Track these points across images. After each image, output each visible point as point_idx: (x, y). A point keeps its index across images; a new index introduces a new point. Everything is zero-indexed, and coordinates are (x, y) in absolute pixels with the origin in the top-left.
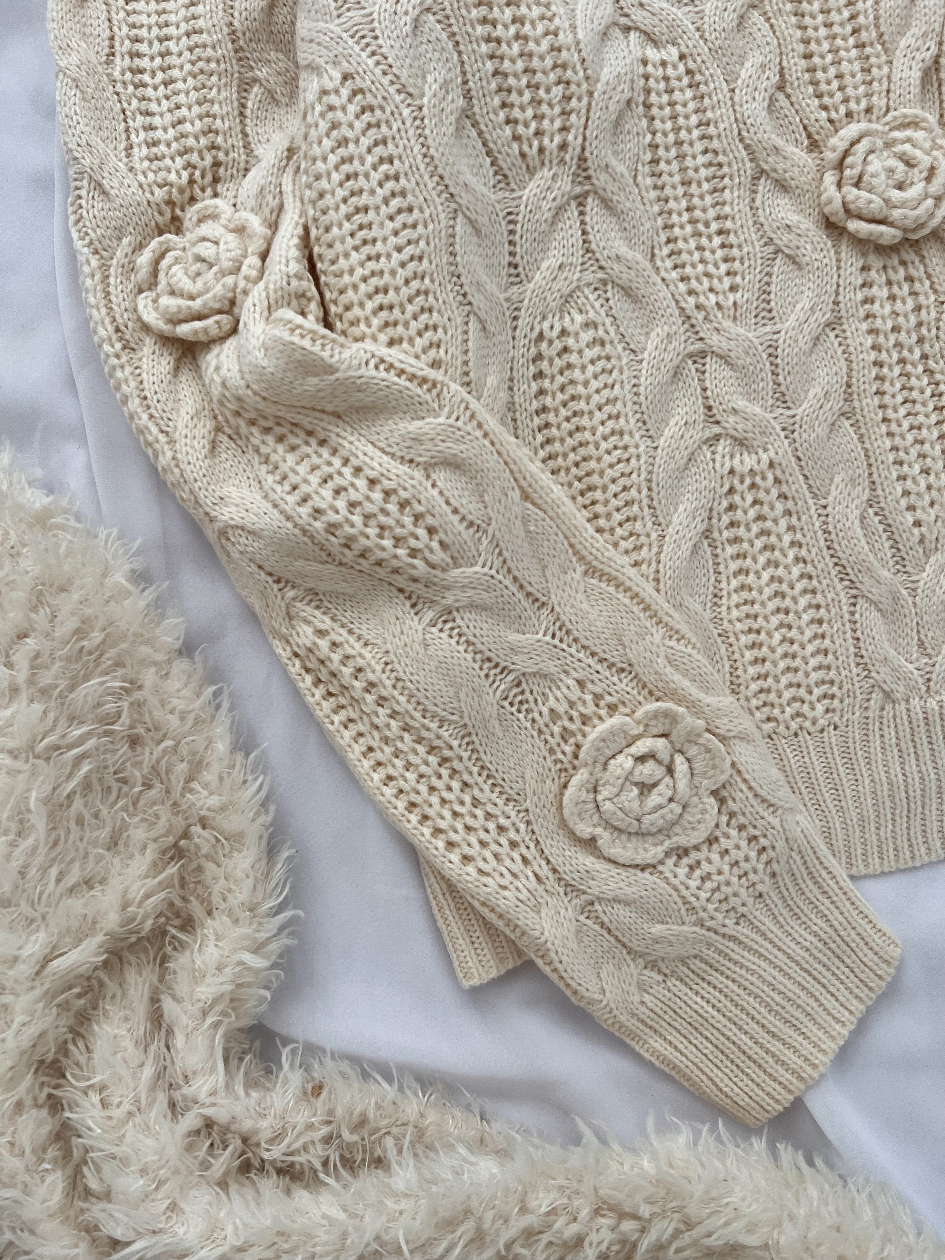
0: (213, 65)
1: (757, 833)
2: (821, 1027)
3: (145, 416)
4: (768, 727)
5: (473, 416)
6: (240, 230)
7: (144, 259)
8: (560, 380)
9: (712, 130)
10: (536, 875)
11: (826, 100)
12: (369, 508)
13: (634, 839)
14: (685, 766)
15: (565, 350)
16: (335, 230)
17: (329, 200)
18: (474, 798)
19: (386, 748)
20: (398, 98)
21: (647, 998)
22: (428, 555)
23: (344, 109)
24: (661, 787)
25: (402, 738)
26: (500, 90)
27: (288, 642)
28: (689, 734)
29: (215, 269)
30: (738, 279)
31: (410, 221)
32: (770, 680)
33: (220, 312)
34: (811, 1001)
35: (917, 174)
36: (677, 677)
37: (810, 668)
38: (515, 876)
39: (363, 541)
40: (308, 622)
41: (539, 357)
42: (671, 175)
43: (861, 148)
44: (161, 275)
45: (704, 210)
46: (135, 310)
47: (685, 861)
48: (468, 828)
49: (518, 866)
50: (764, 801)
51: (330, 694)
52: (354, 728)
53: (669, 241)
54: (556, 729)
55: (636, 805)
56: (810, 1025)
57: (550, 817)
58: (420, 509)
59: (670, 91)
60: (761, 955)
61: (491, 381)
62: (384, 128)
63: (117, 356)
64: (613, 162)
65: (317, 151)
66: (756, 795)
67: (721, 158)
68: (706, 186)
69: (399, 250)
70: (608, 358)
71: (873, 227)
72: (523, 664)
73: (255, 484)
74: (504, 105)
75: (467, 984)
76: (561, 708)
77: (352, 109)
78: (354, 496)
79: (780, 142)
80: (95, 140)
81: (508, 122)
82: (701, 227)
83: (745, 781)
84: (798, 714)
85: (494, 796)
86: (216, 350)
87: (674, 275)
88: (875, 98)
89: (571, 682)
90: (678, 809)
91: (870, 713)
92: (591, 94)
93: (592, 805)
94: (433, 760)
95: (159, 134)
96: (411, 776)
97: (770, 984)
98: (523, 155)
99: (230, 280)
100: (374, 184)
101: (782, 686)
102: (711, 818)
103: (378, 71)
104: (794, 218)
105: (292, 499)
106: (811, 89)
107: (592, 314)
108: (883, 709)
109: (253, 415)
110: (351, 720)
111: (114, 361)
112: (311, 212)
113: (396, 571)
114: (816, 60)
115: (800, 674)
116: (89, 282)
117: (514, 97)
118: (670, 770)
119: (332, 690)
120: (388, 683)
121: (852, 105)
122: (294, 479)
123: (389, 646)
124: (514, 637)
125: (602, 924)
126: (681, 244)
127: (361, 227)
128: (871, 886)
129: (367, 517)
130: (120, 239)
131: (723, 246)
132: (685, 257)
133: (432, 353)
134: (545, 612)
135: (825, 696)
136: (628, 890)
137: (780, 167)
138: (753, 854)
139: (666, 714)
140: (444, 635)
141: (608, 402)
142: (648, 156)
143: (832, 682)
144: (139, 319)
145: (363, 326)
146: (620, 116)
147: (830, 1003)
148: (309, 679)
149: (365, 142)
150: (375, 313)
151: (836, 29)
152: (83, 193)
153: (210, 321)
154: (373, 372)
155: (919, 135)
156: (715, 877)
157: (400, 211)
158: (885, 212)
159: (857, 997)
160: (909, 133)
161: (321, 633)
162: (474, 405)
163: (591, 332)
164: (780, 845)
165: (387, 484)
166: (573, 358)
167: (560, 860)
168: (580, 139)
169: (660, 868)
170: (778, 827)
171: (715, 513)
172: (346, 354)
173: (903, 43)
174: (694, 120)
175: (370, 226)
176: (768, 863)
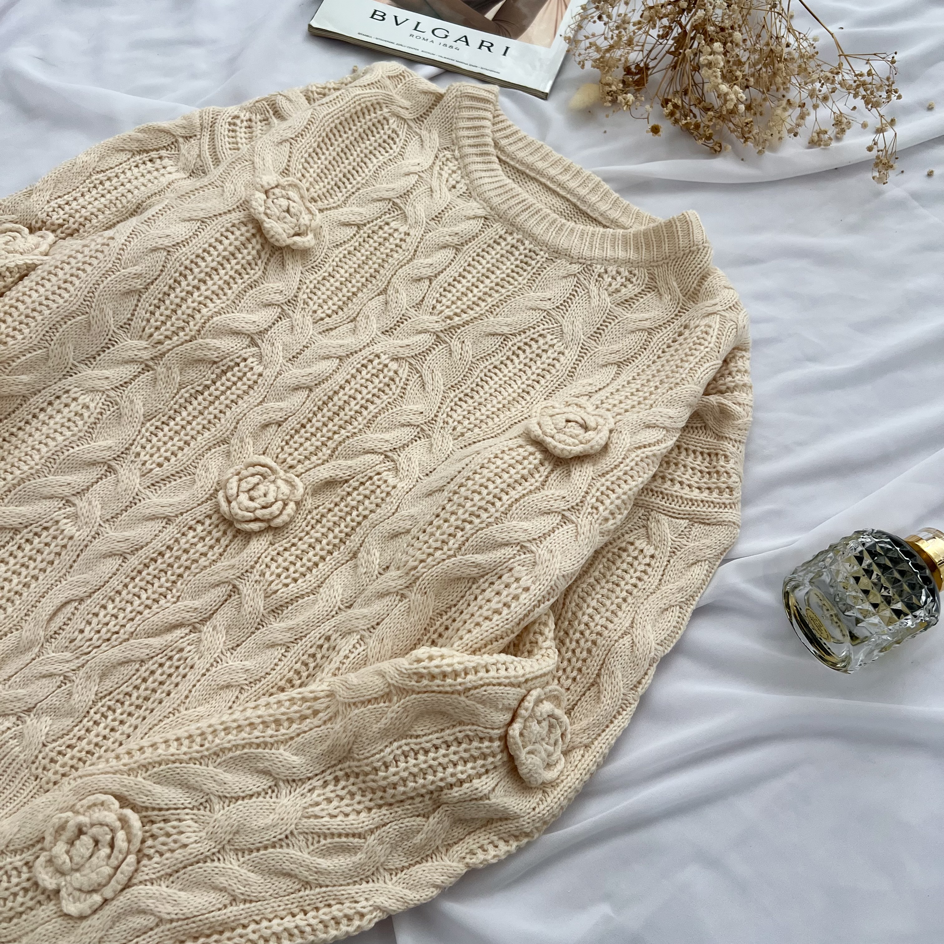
8: (53, 413)
11: (286, 447)
30: (166, 464)
42: (199, 404)
45: (192, 429)
59: (240, 379)
68: (205, 422)
69: (46, 299)
71: (224, 500)
81: (151, 312)
82: (183, 433)
87: (147, 434)
88: (300, 466)
92: (193, 338)
95: (75, 204)
98: (144, 329)
100: (70, 273)
106: (287, 437)
114: (303, 430)
117: (163, 308)
126: (166, 429)
131: (180, 447)
132: (161, 434)
142: (199, 388)
151: (325, 429)
157: (64, 289)
158: (233, 499)
168: (170, 347)
171: (29, 528)
173: (339, 461)
174: (233, 397)
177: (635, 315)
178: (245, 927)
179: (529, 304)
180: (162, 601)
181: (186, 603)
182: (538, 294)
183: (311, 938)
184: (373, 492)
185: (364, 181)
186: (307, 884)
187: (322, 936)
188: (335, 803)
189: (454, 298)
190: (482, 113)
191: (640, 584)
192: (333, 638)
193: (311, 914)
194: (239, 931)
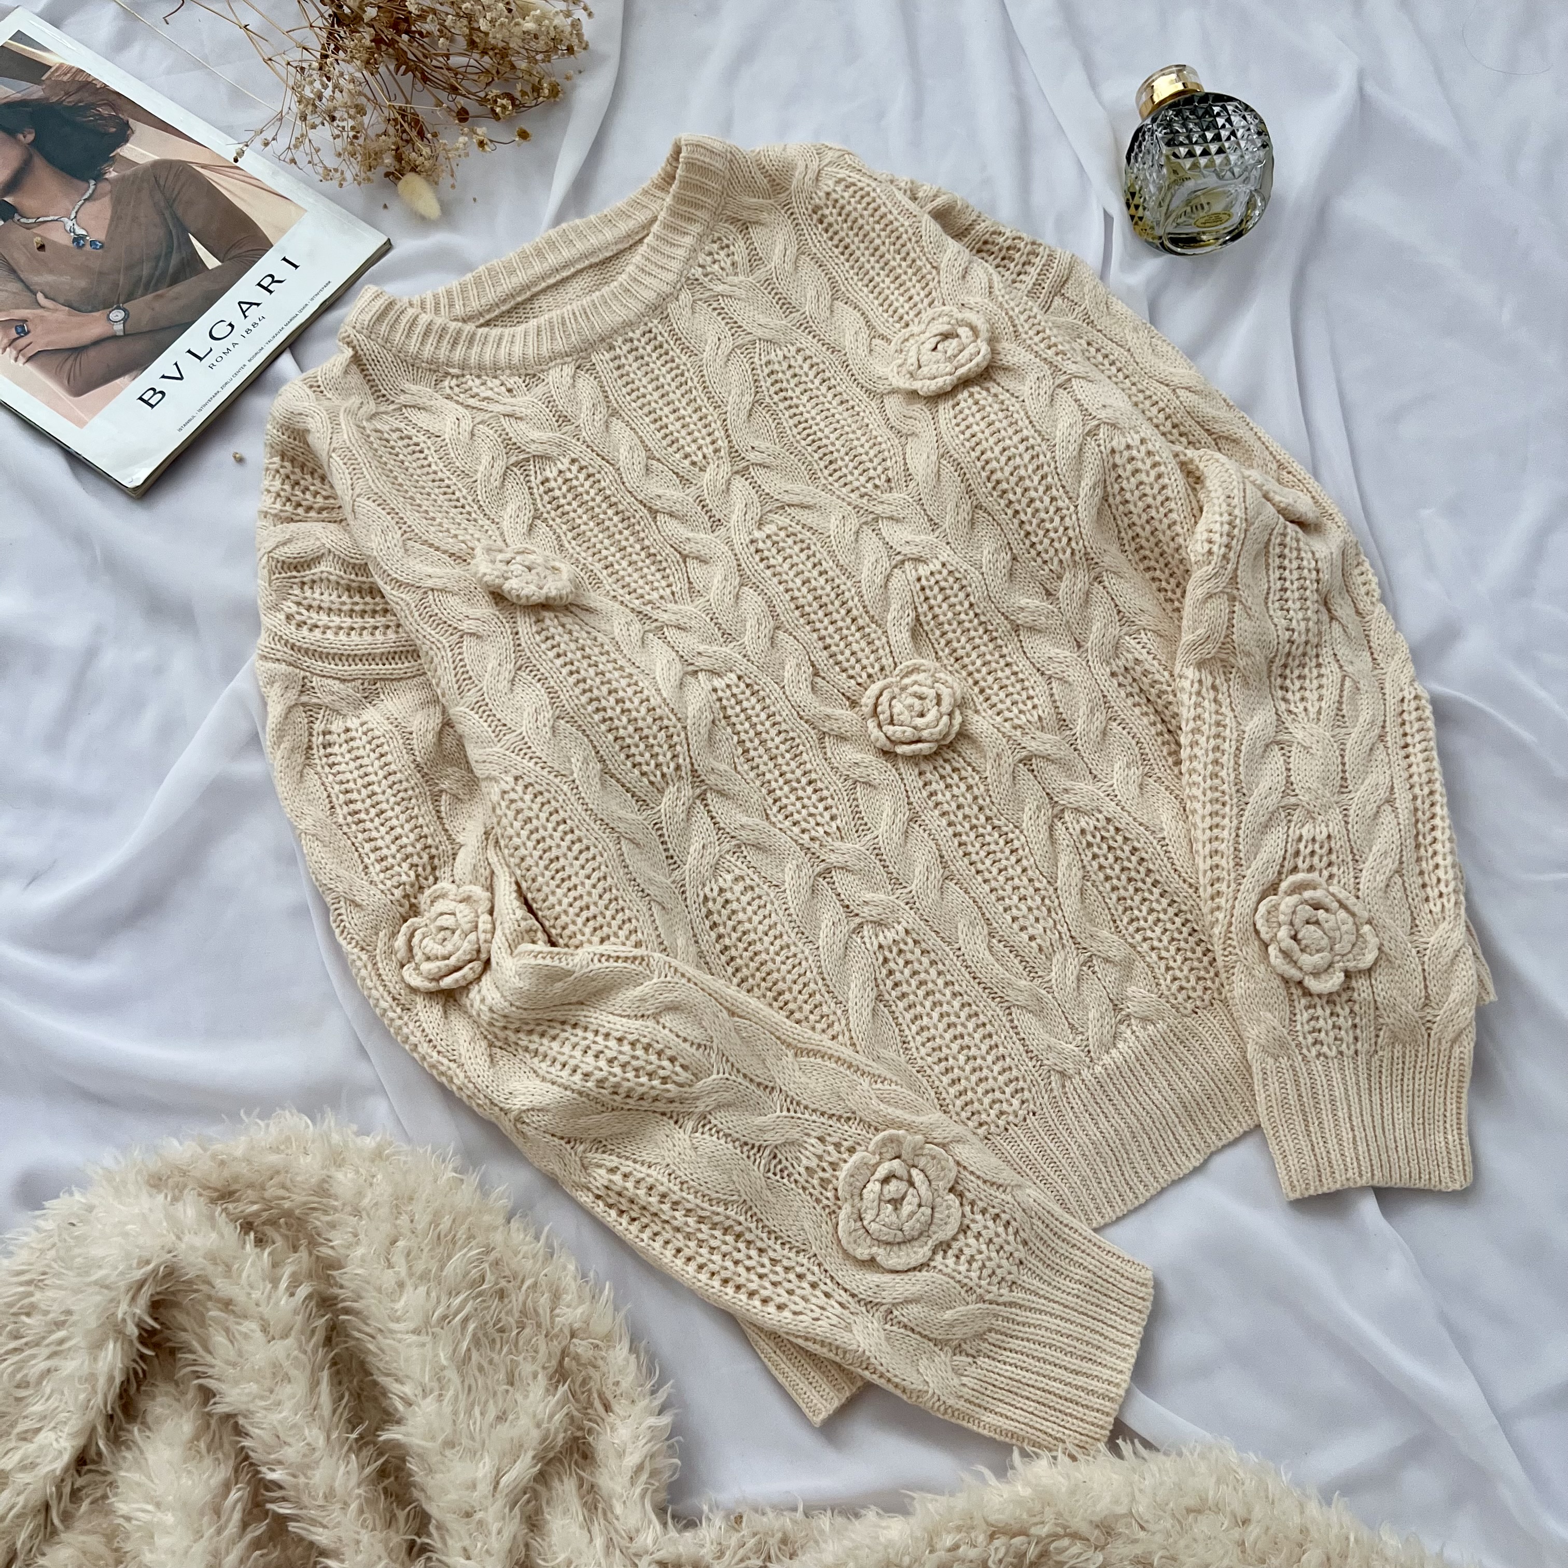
0: (410, 792)
1: (997, 1211)
2: (1112, 1355)
3: (435, 1054)
4: (982, 1131)
5: (676, 970)
6: (467, 900)
7: (400, 942)
8: (730, 924)
9: (778, 718)
10: (840, 1304)
11: (851, 672)
12: (623, 1059)
13: (903, 1247)
14: (922, 1176)
15: (727, 901)
16: (540, 879)
17: (529, 861)
18: (771, 1259)
19: (690, 1244)
20: (557, 780)
21: (965, 1380)
22: (675, 1078)
23: (522, 799)
24: (909, 1198)
25: (700, 1230)
26: (622, 748)
27: (589, 1189)
28: (914, 1149)
29: (458, 932)
30: (834, 810)
31: (590, 856)
32: (970, 1093)
33: (470, 961)
34: (1097, 1337)
35: (929, 703)
36: (890, 1110)
37: (995, 1073)
38: (823, 1308)
39: (626, 1084)
40: (600, 1166)
41: (710, 913)
42: (760, 757)
43: (884, 699)
44: (416, 950)
45: (793, 772)
46: (403, 980)
47: (950, 1252)
48: (774, 1284)
49: (823, 1300)
50: (993, 1184)
51: (634, 1220)
52: (660, 1240)
53: (775, 801)
54: (815, 1182)
55: (894, 1218)
56: (1103, 1355)
57: (834, 1254)
58: (659, 1047)
59: (739, 702)
60: (1041, 1312)
61: (681, 942)
62: (553, 803)
63: (400, 1018)
64: (716, 765)
65: (510, 831)
66: (985, 1182)
67: (791, 734)
68: (788, 756)
69: (589, 877)
70: (760, 897)
71: (913, 747)
72: (772, 1139)
73: (532, 1075)
74: (628, 757)
75: (818, 1420)
76: (813, 1163)
77: (528, 798)
78: (609, 1054)
79: (829, 711)
80: (342, 872)
81: (634, 766)
82: (795, 784)
83: (972, 1173)
84: (1002, 1113)
85: (786, 1252)
86: (475, 989)
87: (787, 823)
88: (884, 660)
89: (813, 1141)
90: (929, 1211)
91: (1056, 1093)
92: (685, 728)
93: (862, 1231)
94: (729, 1238)
95: (385, 852)
96: (717, 1258)
97: (1058, 1332)
98: (652, 783)
99: (472, 936)
100: (558, 840)
101: (980, 1095)
102: (956, 1212)
103: (538, 768)
104: (859, 757)
105: (565, 1073)
106: (837, 668)
107: (737, 871)
108: (1064, 1086)
109: (517, 1025)
110: (656, 1234)
111: (399, 1022)
112: (518, 872)
113: (655, 1099)
114: (834, 648)
115: (991, 1080)
116: (363, 972)
117: (633, 750)
118: (911, 1184)
119: (634, 1215)
120: (676, 1188)
121: (870, 670)
122: (562, 1059)
123: (668, 1160)
124: (759, 1120)
125: (905, 1327)
126: (784, 801)
127: (557, 871)
128: (1112, 1232)
129: (623, 1066)
130: (377, 934)
131: (815, 791)
132: (790, 808)
133: (633, 938)
134: (776, 1094)
135: (1017, 1091)
136: (913, 1289)
137: (835, 727)
138: (1001, 1230)
139: (892, 1139)
140: (706, 1136)
141: (770, 927)
142: (740, 750)
143: (1017, 1079)
144: (409, 986)
145: (579, 936)
146: (710, 733)
147: (1112, 1333)
148: (613, 1213)
149: (544, 816)
150: (585, 925)
151: (840, 624)
152: (343, 911)
153: (466, 970)
154: (598, 965)
155: (920, 677)
156: (978, 1257)
157: (581, 852)
158: (917, 735)
159: (1133, 1322)
160: (914, 677)
161: (612, 1171)
162: (674, 963)
163: (741, 884)
164: (1019, 1215)
165: (631, 1038)
166: (735, 905)
167: (854, 1284)
168: (688, 759)
169: (932, 1264)
170: (1011, 1200)
171: (879, 981)
172: (577, 959)
173: (890, 617)
174: (763, 716)
175: (563, 868)
176: (1016, 1233)
177: (775, 258)
178: (1415, 798)
179: (720, 361)
180: (1016, 844)
181: (1026, 818)
182: (707, 348)
183: (1432, 743)
184: (942, 589)
185: (465, 491)
186: (1382, 738)
187: (1431, 734)
188: (1307, 694)
189: (689, 439)
190: (404, 319)
191: (1118, 364)
192: (1115, 669)
193: (1409, 739)
194: (1419, 801)
